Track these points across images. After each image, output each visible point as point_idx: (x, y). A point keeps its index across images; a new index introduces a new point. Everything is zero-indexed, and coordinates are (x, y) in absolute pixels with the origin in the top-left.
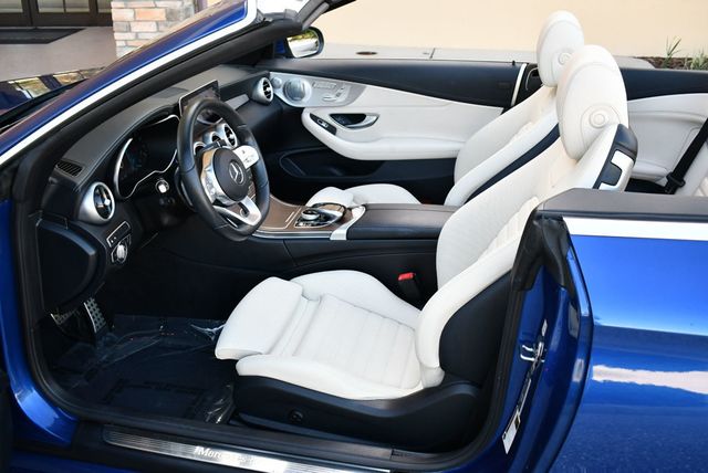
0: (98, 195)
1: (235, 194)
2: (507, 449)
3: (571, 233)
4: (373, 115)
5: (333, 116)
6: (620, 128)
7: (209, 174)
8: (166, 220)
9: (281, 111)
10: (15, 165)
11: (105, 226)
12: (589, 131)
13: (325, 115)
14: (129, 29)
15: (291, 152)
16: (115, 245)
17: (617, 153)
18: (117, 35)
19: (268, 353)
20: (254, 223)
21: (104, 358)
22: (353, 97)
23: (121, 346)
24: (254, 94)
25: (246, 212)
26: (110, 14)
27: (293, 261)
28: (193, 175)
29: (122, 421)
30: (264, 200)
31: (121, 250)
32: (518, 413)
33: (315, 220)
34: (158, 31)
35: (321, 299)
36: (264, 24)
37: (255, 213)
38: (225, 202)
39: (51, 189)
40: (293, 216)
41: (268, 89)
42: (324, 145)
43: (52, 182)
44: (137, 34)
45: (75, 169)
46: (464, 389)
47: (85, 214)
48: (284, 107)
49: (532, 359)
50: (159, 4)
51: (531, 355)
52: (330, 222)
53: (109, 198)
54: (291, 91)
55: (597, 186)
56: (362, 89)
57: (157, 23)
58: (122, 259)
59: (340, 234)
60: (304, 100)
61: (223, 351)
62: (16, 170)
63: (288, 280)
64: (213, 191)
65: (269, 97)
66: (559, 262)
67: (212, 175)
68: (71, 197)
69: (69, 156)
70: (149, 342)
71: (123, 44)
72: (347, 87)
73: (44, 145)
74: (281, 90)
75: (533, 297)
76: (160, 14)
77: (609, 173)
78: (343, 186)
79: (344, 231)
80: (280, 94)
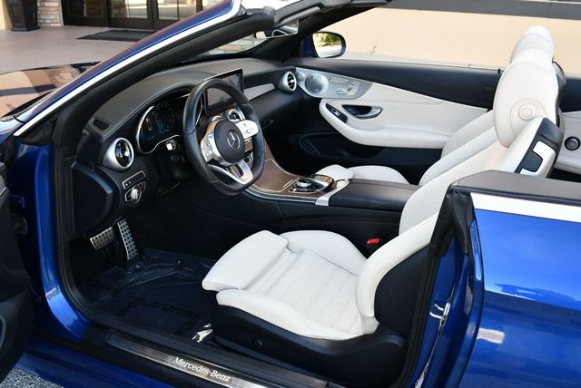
0: (121, 147)
1: (231, 157)
3: (476, 206)
4: (377, 108)
5: (344, 106)
7: (210, 139)
8: (178, 174)
9: (303, 98)
10: (54, 118)
11: (123, 173)
12: (517, 122)
13: (338, 105)
15: (309, 134)
16: (129, 188)
17: (539, 143)
20: (244, 183)
22: (362, 92)
24: (280, 84)
25: (241, 173)
27: (283, 219)
29: (125, 329)
30: (259, 166)
31: (134, 193)
33: (307, 187)
35: (301, 252)
36: (245, 16)
38: (223, 163)
39: (84, 139)
41: (292, 81)
42: (336, 131)
43: (85, 134)
47: (108, 161)
48: (305, 96)
49: (440, 317)
52: (318, 190)
53: (129, 151)
54: (312, 84)
55: (518, 170)
56: (369, 86)
58: (135, 200)
59: (323, 200)
60: (321, 92)
61: (209, 283)
62: (55, 121)
63: (278, 234)
64: (210, 152)
65: (292, 87)
66: (465, 233)
67: (212, 141)
68: (97, 148)
69: (100, 114)
72: (357, 84)
73: (76, 104)
74: (304, 82)
75: (447, 262)
77: (531, 161)
78: (347, 165)
79: (328, 199)
80: (303, 86)
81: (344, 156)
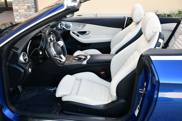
0: (24, 56)
1: (59, 54)
2: (136, 115)
3: (152, 60)
4: (89, 31)
5: (78, 32)
6: (160, 33)
7: (52, 49)
8: (41, 61)
9: (65, 31)
11: (26, 64)
13: (76, 32)
14: (17, 11)
15: (67, 42)
16: (29, 69)
17: (160, 39)
18: (14, 13)
19: (70, 95)
20: (64, 61)
21: (23, 99)
22: (84, 27)
23: (27, 95)
24: (58, 27)
26: (12, 7)
27: (73, 70)
32: (139, 106)
33: (78, 59)
34: (25, 11)
35: (81, 80)
36: (69, 9)
37: (64, 58)
38: (56, 56)
39: (11, 55)
41: (61, 26)
42: (76, 40)
43: (11, 53)
44: (20, 12)
45: (17, 49)
46: (123, 101)
47: (21, 61)
48: (65, 30)
49: (142, 92)
50: (25, 4)
52: (82, 60)
53: (26, 56)
54: (67, 26)
55: (155, 47)
56: (86, 25)
57: (25, 10)
58: (30, 72)
60: (70, 28)
61: (58, 95)
62: (2, 50)
63: (72, 75)
64: (54, 53)
65: (61, 28)
68: (17, 56)
71: (16, 15)
72: (82, 25)
74: (64, 26)
76: (26, 7)
77: (158, 44)
78: (82, 50)
79: (86, 62)
80: (64, 27)
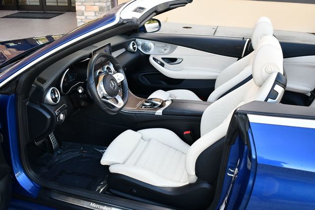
0: (53, 92)
1: (112, 94)
3: (250, 121)
4: (180, 59)
5: (162, 58)
6: (279, 74)
7: (101, 85)
8: (83, 104)
10: (17, 79)
11: (55, 106)
12: (265, 74)
13: (159, 58)
14: (83, 14)
15: (144, 74)
16: (59, 114)
17: (277, 85)
18: (78, 17)
20: (120, 107)
21: (57, 160)
22: (171, 51)
23: (64, 156)
24: (128, 48)
25: (117, 102)
26: (75, 7)
27: (138, 123)
28: (93, 86)
29: (60, 189)
30: (126, 97)
31: (62, 116)
32: (226, 198)
33: (150, 105)
34: (95, 15)
35: (150, 140)
36: (123, 24)
37: (121, 102)
38: (108, 97)
39: (33, 89)
40: (140, 103)
41: (134, 46)
42: (159, 71)
43: (33, 87)
44: (86, 17)
45: (44, 81)
46: (206, 185)
47: (47, 100)
48: (142, 54)
49: (232, 175)
50: (96, 4)
51: (233, 173)
52: (156, 107)
53: (58, 94)
54: (144, 47)
55: (266, 100)
57: (95, 12)
58: (62, 120)
59: (159, 112)
60: (150, 51)
61: (104, 161)
62: (18, 82)
63: (136, 131)
64: (102, 93)
65: (135, 50)
66: (245, 134)
67: (102, 86)
68: (41, 93)
69: (41, 75)
70: (77, 154)
71: (80, 21)
72: (169, 46)
73: (29, 72)
74: (140, 46)
75: (234, 148)
76: (96, 8)
77: (272, 94)
78: (166, 89)
79: (161, 111)
80: (140, 49)
81: (163, 84)
